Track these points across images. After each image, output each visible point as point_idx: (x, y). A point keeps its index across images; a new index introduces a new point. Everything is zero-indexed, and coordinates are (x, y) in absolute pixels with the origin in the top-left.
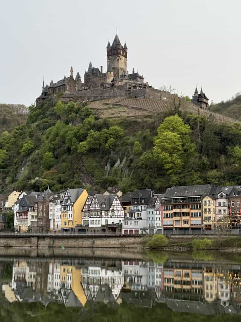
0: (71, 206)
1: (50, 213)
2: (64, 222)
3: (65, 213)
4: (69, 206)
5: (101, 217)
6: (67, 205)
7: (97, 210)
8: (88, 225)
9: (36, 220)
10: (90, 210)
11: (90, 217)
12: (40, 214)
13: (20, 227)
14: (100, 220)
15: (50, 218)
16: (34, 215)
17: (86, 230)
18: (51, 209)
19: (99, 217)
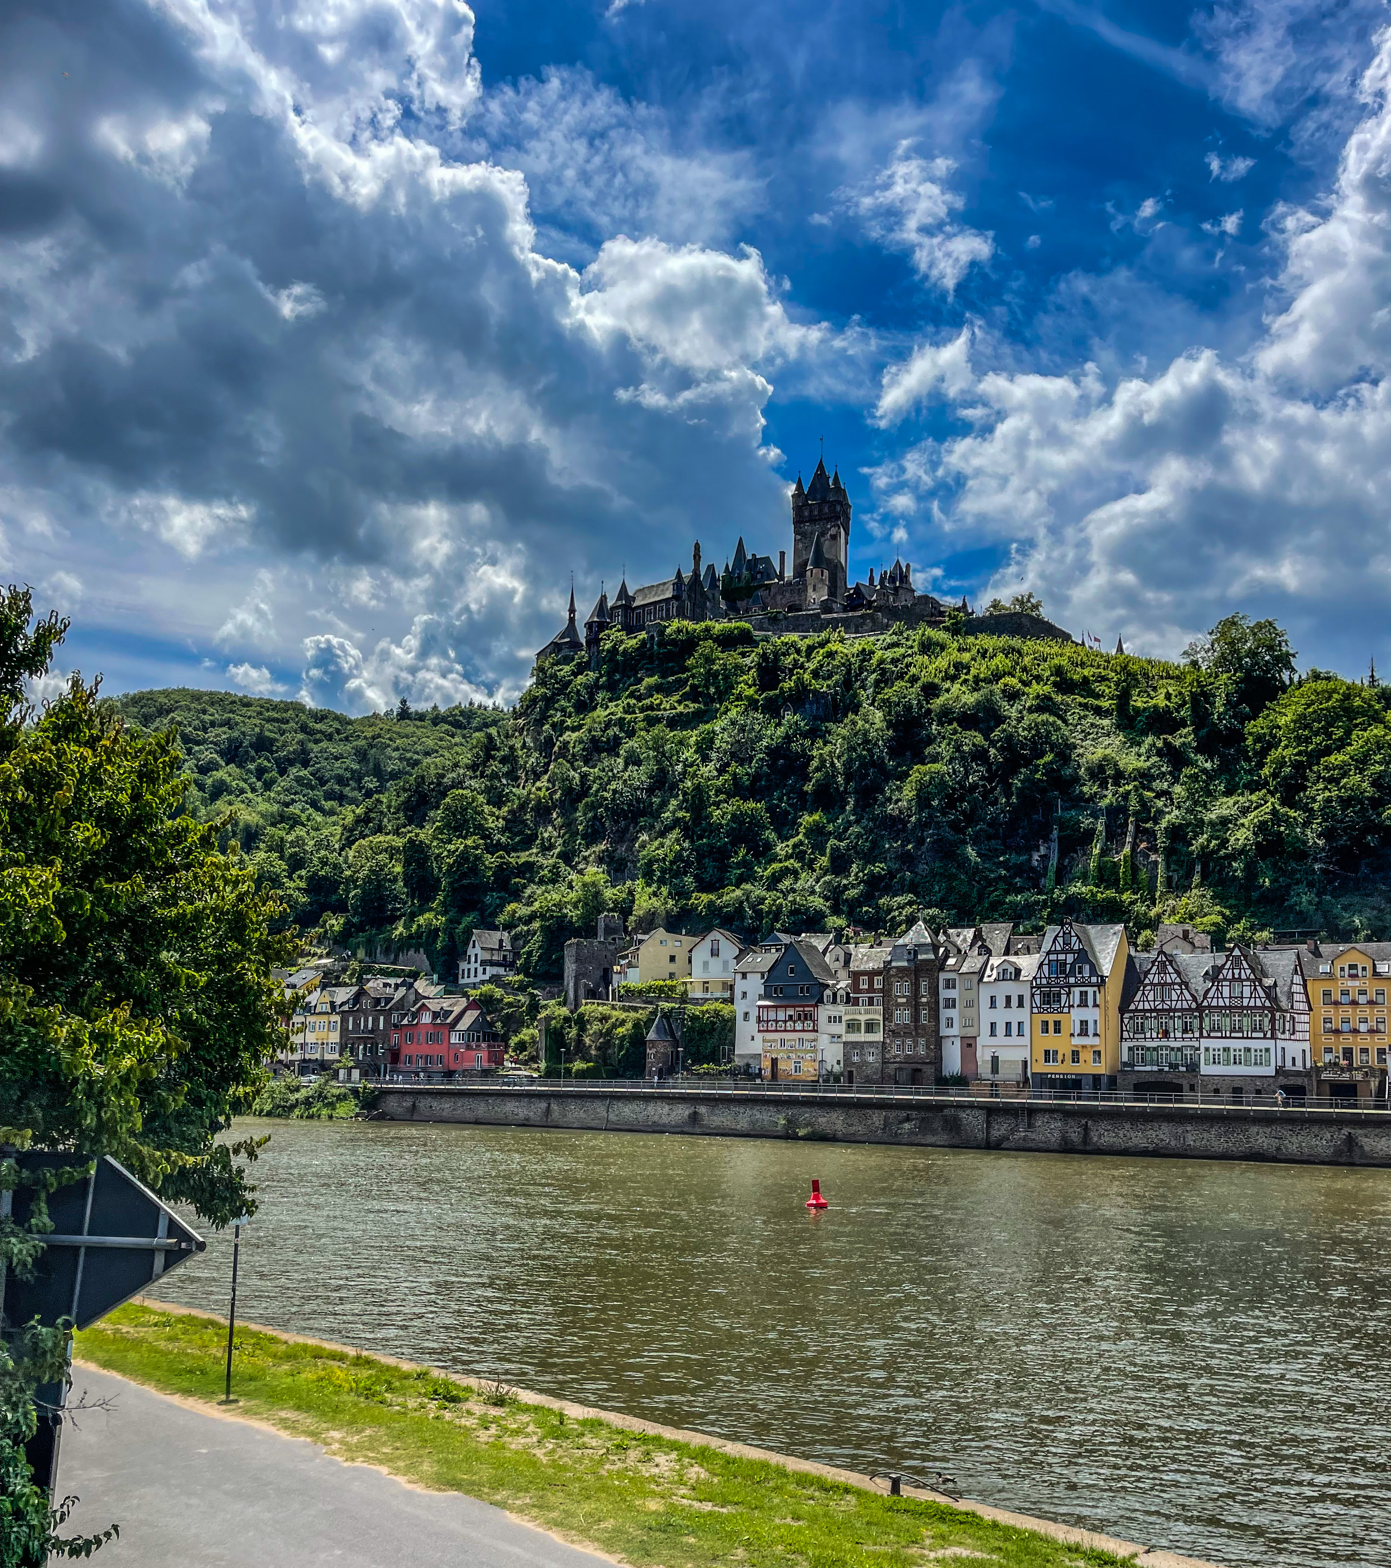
0: (1090, 990)
1: (945, 1013)
2: (1047, 1052)
3: (1051, 1018)
4: (1077, 991)
5: (1273, 1037)
6: (1070, 986)
7: (1248, 1007)
8: (1193, 1067)
9: (878, 1037)
10: (1209, 1007)
11: (1209, 1037)
12: (903, 1016)
13: (774, 1062)
14: (1267, 1050)
15: (944, 1031)
16: (863, 1018)
17: (1186, 1087)
18: (947, 1000)
19: (1261, 1035)
